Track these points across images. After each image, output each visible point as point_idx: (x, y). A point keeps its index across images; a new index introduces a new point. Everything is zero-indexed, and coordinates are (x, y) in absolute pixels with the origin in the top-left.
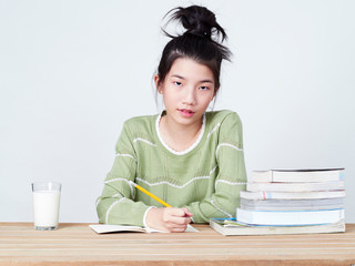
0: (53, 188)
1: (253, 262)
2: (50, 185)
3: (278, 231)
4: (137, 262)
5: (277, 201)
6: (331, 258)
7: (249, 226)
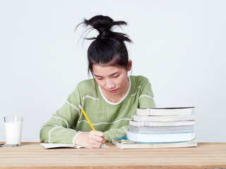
0: (18, 120)
1: (143, 167)
2: (16, 118)
3: (155, 146)
4: (69, 167)
5: (152, 127)
6: (193, 164)
7: (136, 143)
